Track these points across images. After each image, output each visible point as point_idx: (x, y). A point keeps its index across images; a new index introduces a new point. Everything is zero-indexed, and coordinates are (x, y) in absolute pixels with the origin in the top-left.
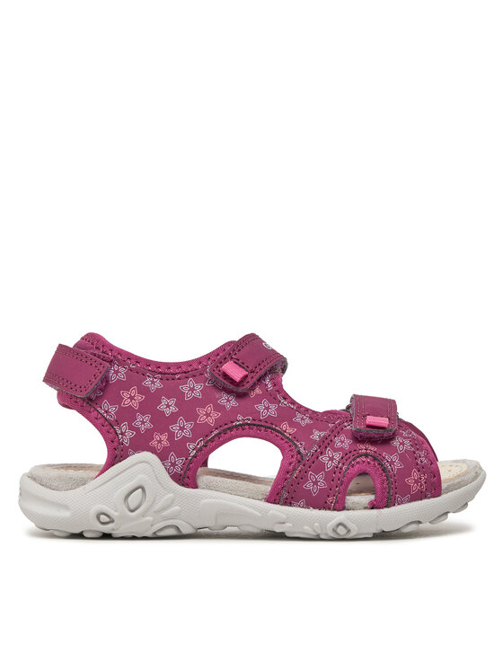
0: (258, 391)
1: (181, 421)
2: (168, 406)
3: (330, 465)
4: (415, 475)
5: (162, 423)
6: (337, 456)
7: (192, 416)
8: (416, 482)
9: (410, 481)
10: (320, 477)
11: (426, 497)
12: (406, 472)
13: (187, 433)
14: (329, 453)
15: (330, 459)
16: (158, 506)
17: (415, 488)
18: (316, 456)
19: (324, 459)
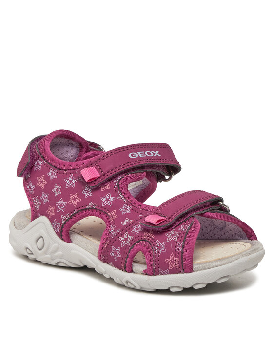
0: (108, 187)
1: (61, 201)
2: (57, 190)
3: (124, 243)
4: (172, 257)
5: (53, 200)
6: (130, 238)
7: (67, 199)
8: (172, 262)
9: (168, 261)
10: (118, 250)
11: (180, 272)
12: (166, 255)
13: (62, 209)
14: (126, 235)
15: (126, 239)
16: (51, 250)
17: (172, 266)
18: (118, 236)
19: (122, 239)
